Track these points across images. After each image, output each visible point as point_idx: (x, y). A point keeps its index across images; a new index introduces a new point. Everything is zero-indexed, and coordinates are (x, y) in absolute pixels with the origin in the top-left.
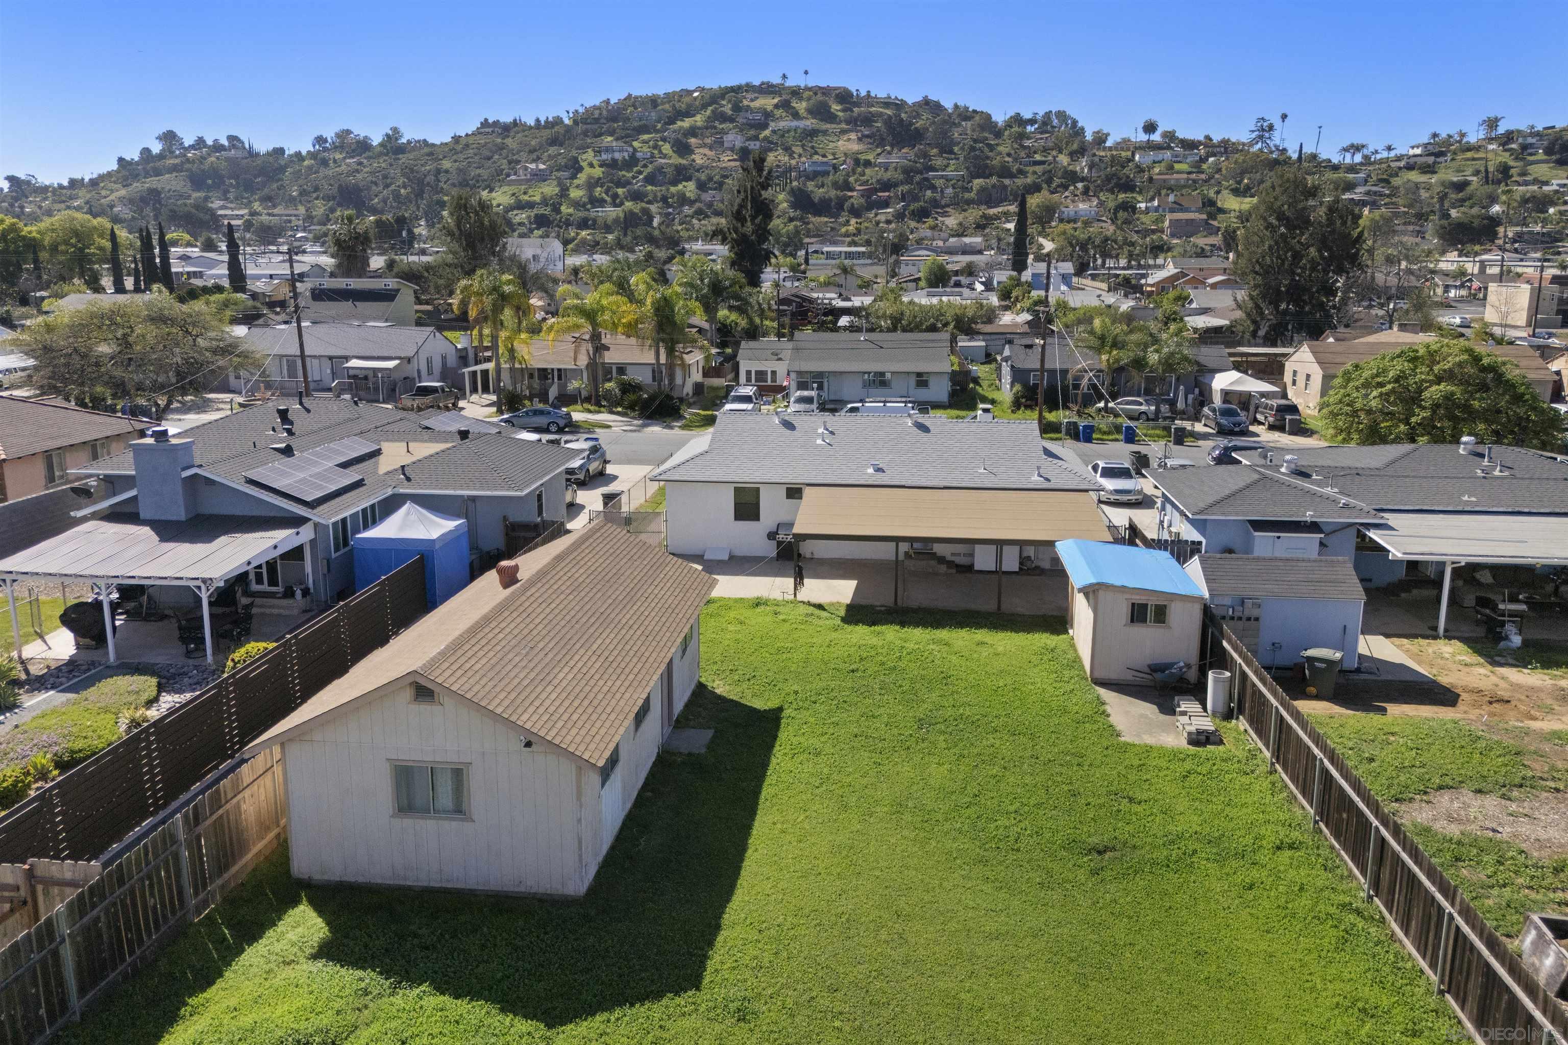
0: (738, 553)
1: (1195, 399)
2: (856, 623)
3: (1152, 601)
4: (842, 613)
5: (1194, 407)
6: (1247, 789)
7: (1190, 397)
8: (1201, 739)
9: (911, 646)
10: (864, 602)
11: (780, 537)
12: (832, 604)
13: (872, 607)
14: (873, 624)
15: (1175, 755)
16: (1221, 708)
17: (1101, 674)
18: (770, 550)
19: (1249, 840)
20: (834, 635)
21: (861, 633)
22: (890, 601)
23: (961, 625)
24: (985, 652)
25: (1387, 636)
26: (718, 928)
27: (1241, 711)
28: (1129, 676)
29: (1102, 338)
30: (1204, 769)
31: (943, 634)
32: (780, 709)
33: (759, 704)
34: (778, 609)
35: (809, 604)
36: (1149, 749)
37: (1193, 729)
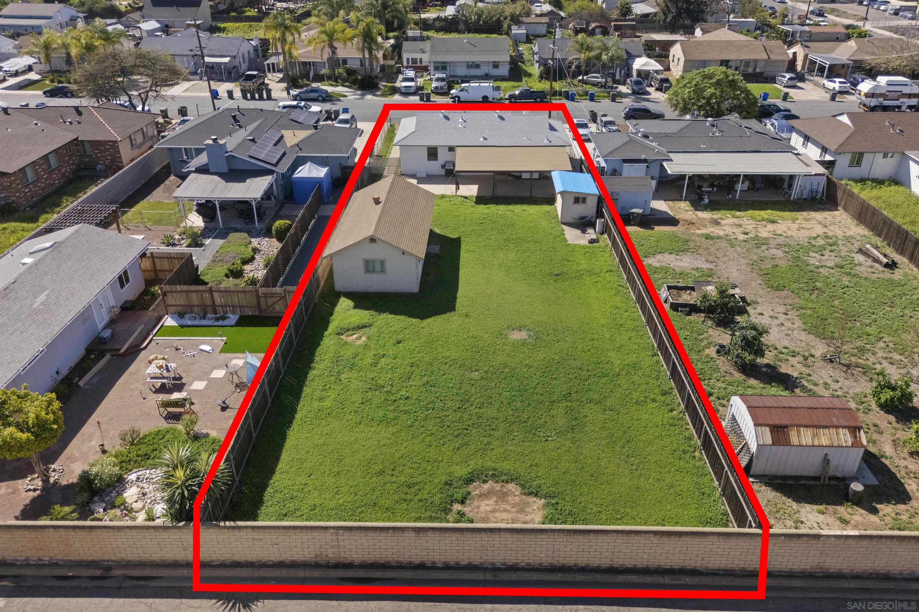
0: (430, 173)
1: (625, 73)
2: (480, 204)
3: (581, 196)
4: (475, 200)
5: (624, 77)
6: (602, 256)
7: (623, 72)
8: (592, 241)
9: (500, 212)
10: (481, 195)
11: (446, 167)
12: (470, 196)
13: (484, 197)
14: (486, 204)
15: (583, 247)
16: (600, 231)
17: (564, 221)
18: (442, 172)
19: (599, 271)
20: (473, 209)
21: (482, 208)
22: (491, 194)
23: (517, 203)
24: (526, 214)
25: (665, 200)
26: (456, 298)
27: (606, 232)
28: (573, 221)
29: (582, 45)
30: (591, 251)
31: (511, 207)
32: (460, 238)
33: (452, 236)
34: (451, 199)
35: (461, 196)
36: (576, 245)
37: (590, 238)
